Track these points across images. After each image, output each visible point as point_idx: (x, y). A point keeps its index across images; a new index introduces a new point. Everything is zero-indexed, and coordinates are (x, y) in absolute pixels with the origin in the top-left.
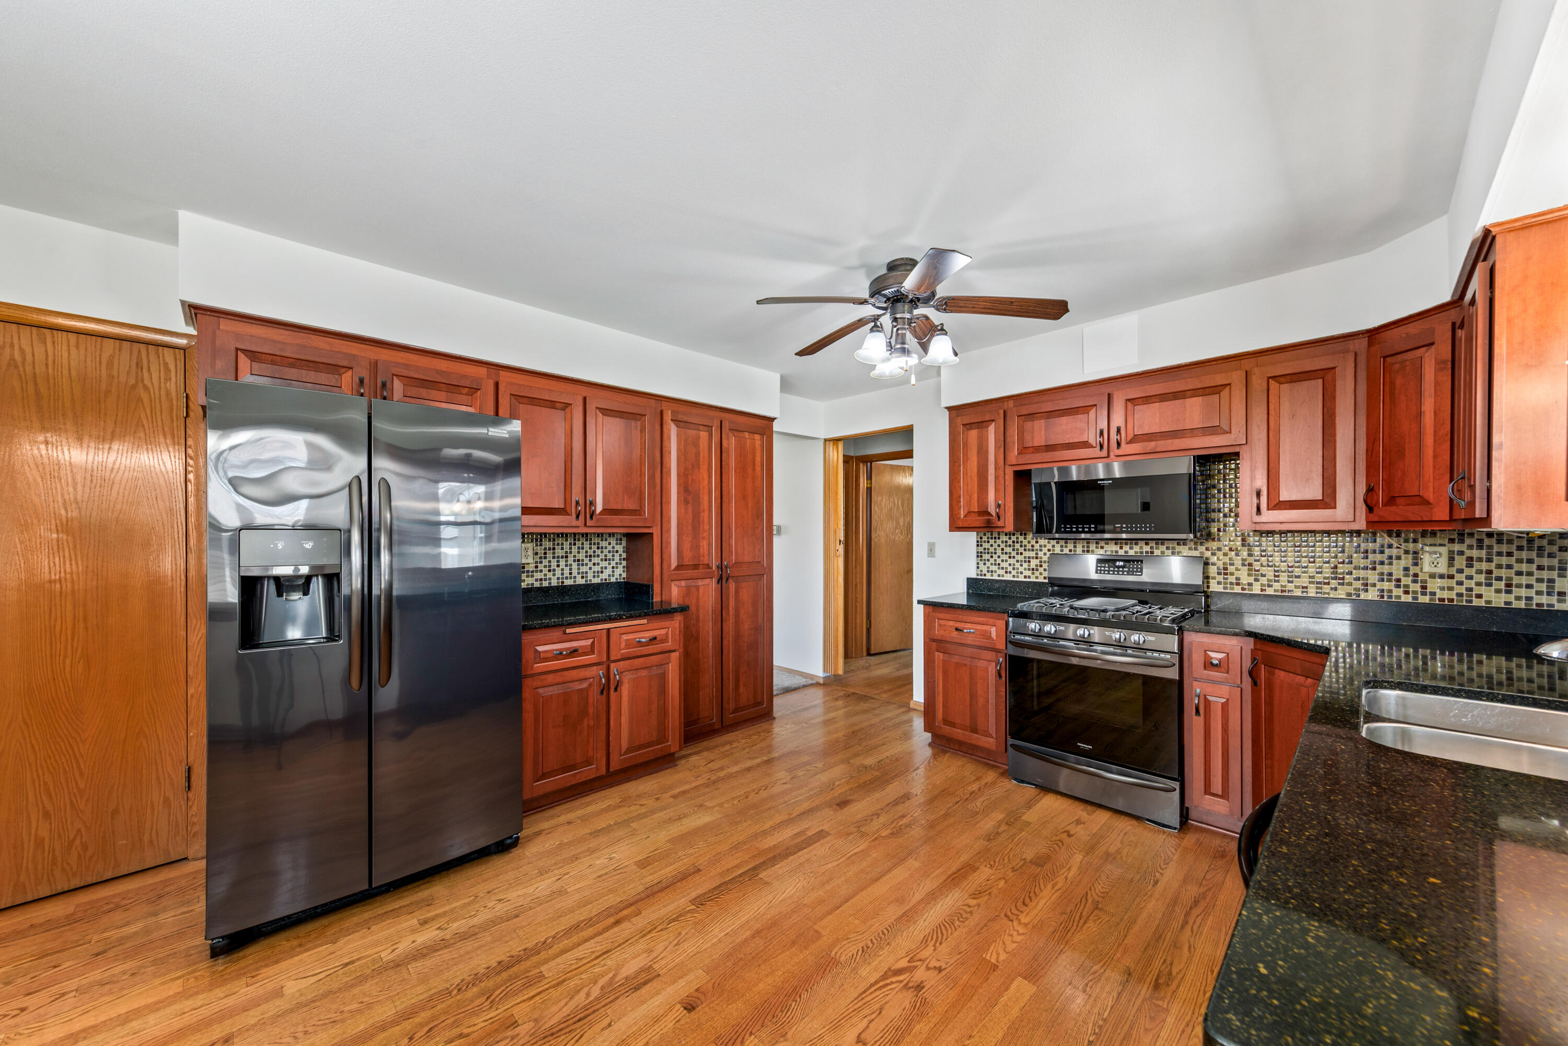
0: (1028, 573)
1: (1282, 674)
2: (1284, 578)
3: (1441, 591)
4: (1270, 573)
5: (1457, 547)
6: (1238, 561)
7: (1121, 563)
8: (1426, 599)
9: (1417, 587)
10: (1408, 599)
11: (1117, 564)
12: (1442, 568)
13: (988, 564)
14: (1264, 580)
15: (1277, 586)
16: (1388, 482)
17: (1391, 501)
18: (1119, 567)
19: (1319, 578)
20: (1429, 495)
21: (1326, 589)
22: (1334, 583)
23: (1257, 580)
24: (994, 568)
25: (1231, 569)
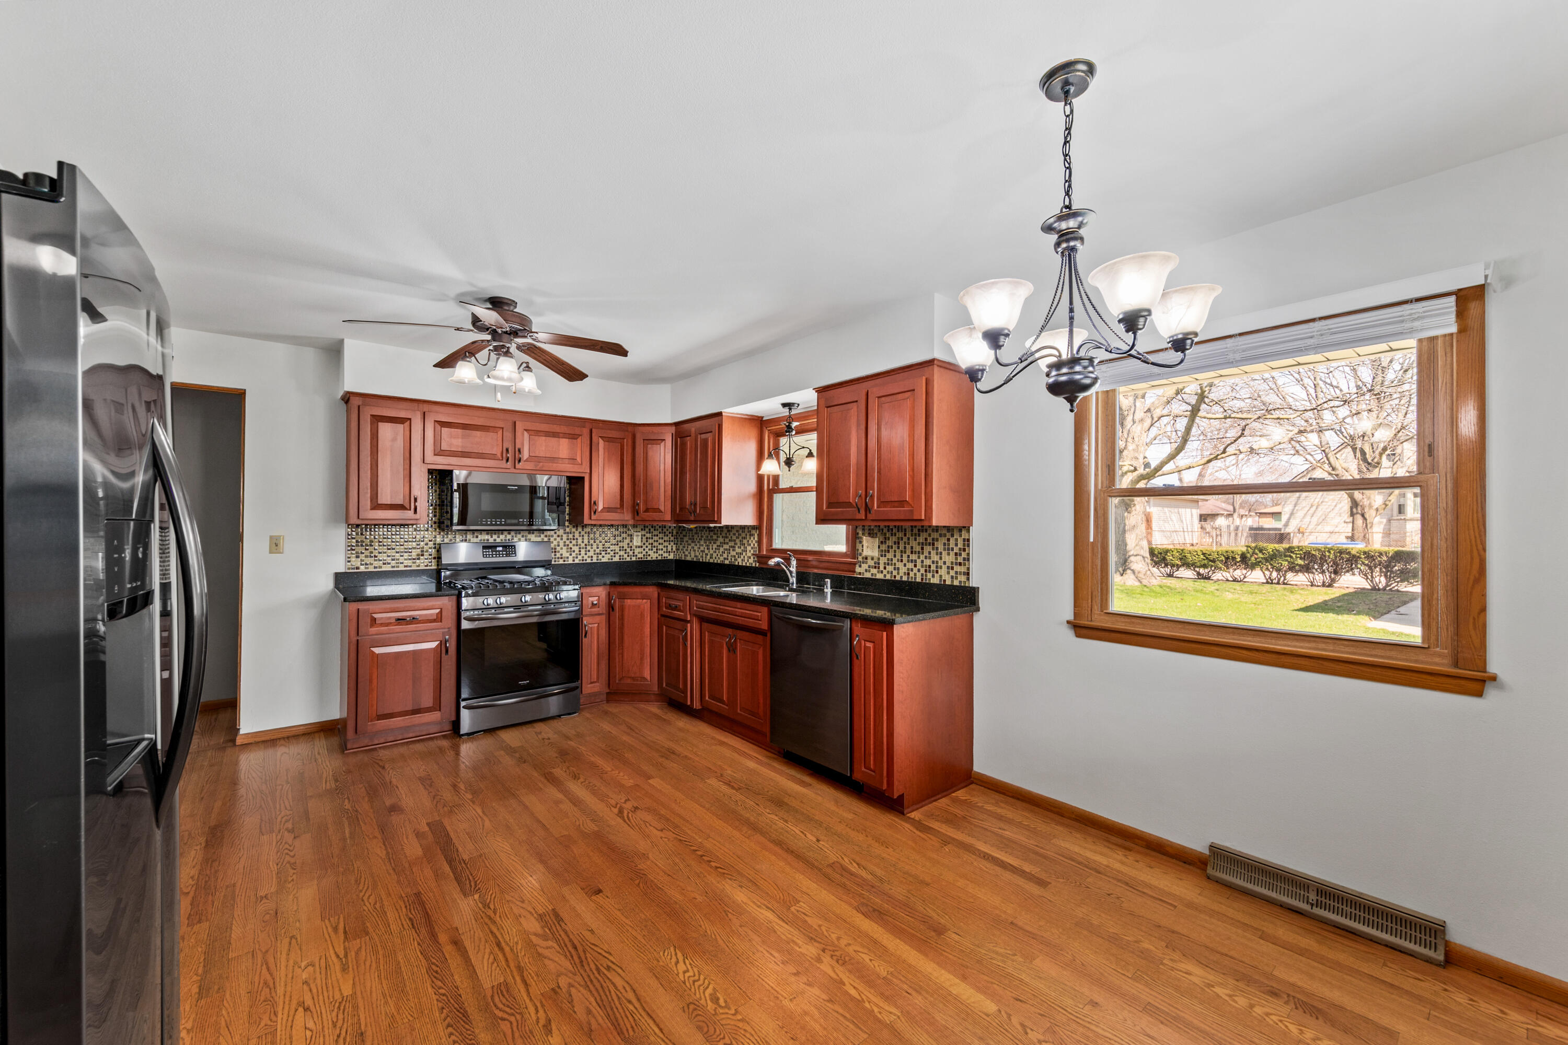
0: (409, 563)
1: (629, 600)
2: (583, 552)
3: (639, 554)
4: (576, 549)
5: (643, 533)
6: (562, 544)
7: (501, 549)
8: (634, 559)
9: (631, 553)
10: (628, 559)
11: (498, 549)
12: (639, 544)
13: (362, 557)
14: (574, 554)
15: (580, 557)
16: (646, 502)
17: (647, 510)
18: (499, 551)
19: (598, 551)
20: (662, 508)
21: (600, 557)
22: (603, 553)
23: (571, 555)
24: (369, 560)
25: (558, 549)
